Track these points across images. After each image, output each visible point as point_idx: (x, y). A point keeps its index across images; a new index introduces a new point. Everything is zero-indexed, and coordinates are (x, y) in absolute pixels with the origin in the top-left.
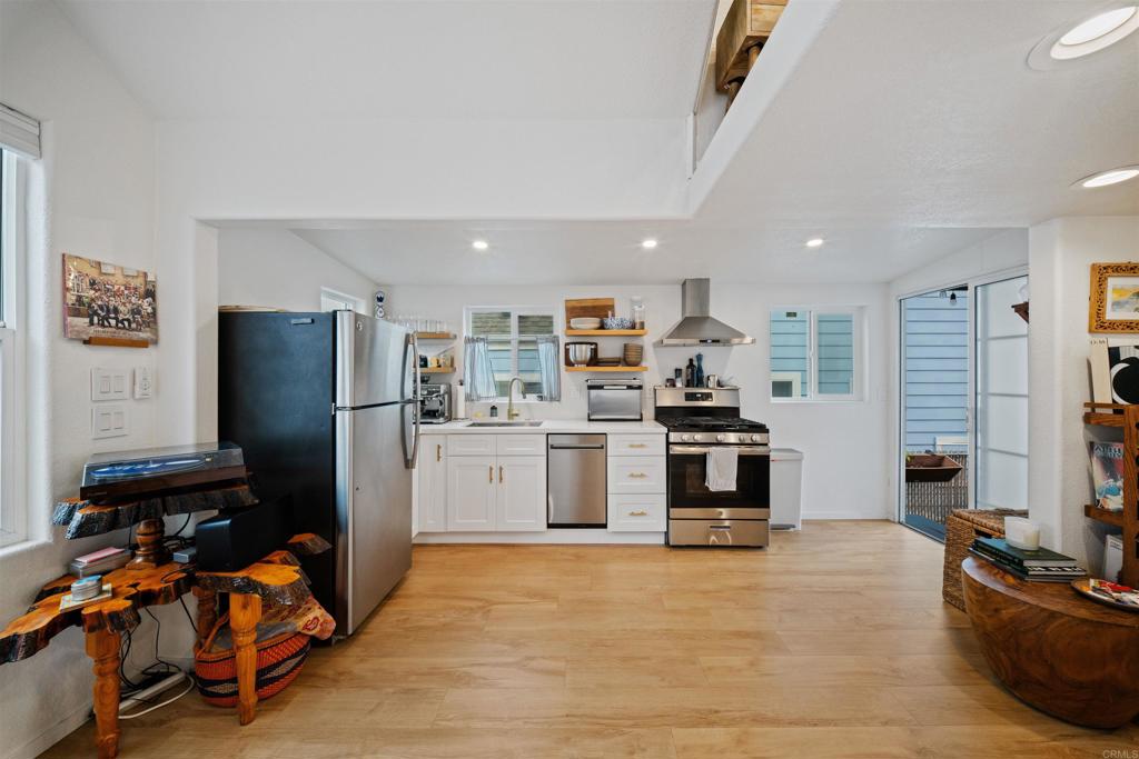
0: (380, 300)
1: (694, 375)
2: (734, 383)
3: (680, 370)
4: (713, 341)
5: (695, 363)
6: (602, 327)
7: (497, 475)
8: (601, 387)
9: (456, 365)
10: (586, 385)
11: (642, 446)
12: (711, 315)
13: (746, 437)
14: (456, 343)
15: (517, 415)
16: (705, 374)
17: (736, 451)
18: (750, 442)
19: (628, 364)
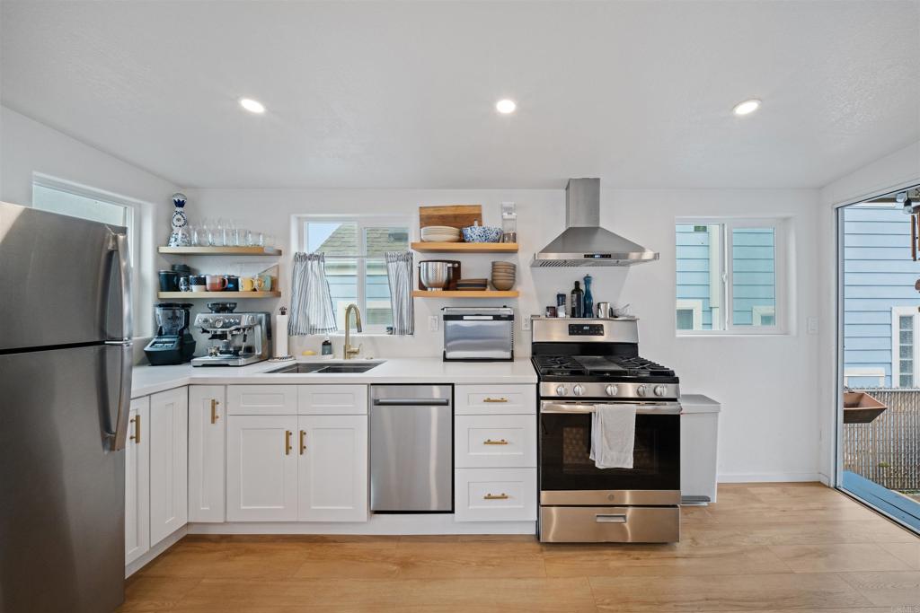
0: (180, 204)
1: (582, 302)
2: (630, 312)
3: (563, 296)
4: (603, 256)
5: (582, 287)
6: (462, 238)
7: (296, 443)
8: (460, 318)
9: (281, 287)
10: (442, 314)
11: (502, 401)
12: (601, 225)
13: (648, 389)
14: (281, 260)
15: (355, 353)
16: (595, 301)
17: (633, 409)
18: (653, 396)
19: (499, 289)
